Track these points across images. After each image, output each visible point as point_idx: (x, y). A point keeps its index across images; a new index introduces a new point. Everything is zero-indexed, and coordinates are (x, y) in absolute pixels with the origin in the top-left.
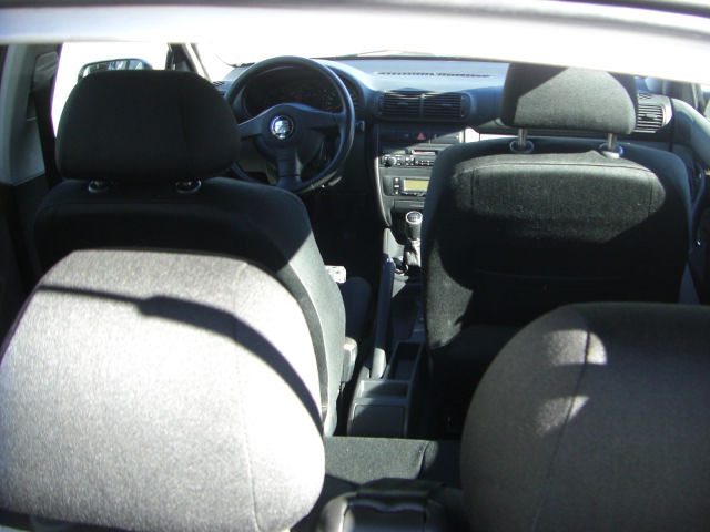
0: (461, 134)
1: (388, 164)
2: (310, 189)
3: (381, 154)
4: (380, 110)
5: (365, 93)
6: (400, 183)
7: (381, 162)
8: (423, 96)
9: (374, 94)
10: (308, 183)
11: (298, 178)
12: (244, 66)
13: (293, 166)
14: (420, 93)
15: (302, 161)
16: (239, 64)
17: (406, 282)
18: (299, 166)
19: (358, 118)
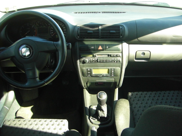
0: (120, 45)
1: (84, 62)
2: (45, 85)
3: (80, 58)
4: (78, 35)
5: (70, 27)
6: (91, 71)
7: (80, 61)
8: (100, 27)
9: (75, 27)
10: (43, 82)
11: (38, 79)
12: (10, 12)
13: (34, 73)
14: (98, 26)
15: (39, 69)
16: (8, 11)
17: (99, 125)
18: (37, 72)
19: (67, 41)
